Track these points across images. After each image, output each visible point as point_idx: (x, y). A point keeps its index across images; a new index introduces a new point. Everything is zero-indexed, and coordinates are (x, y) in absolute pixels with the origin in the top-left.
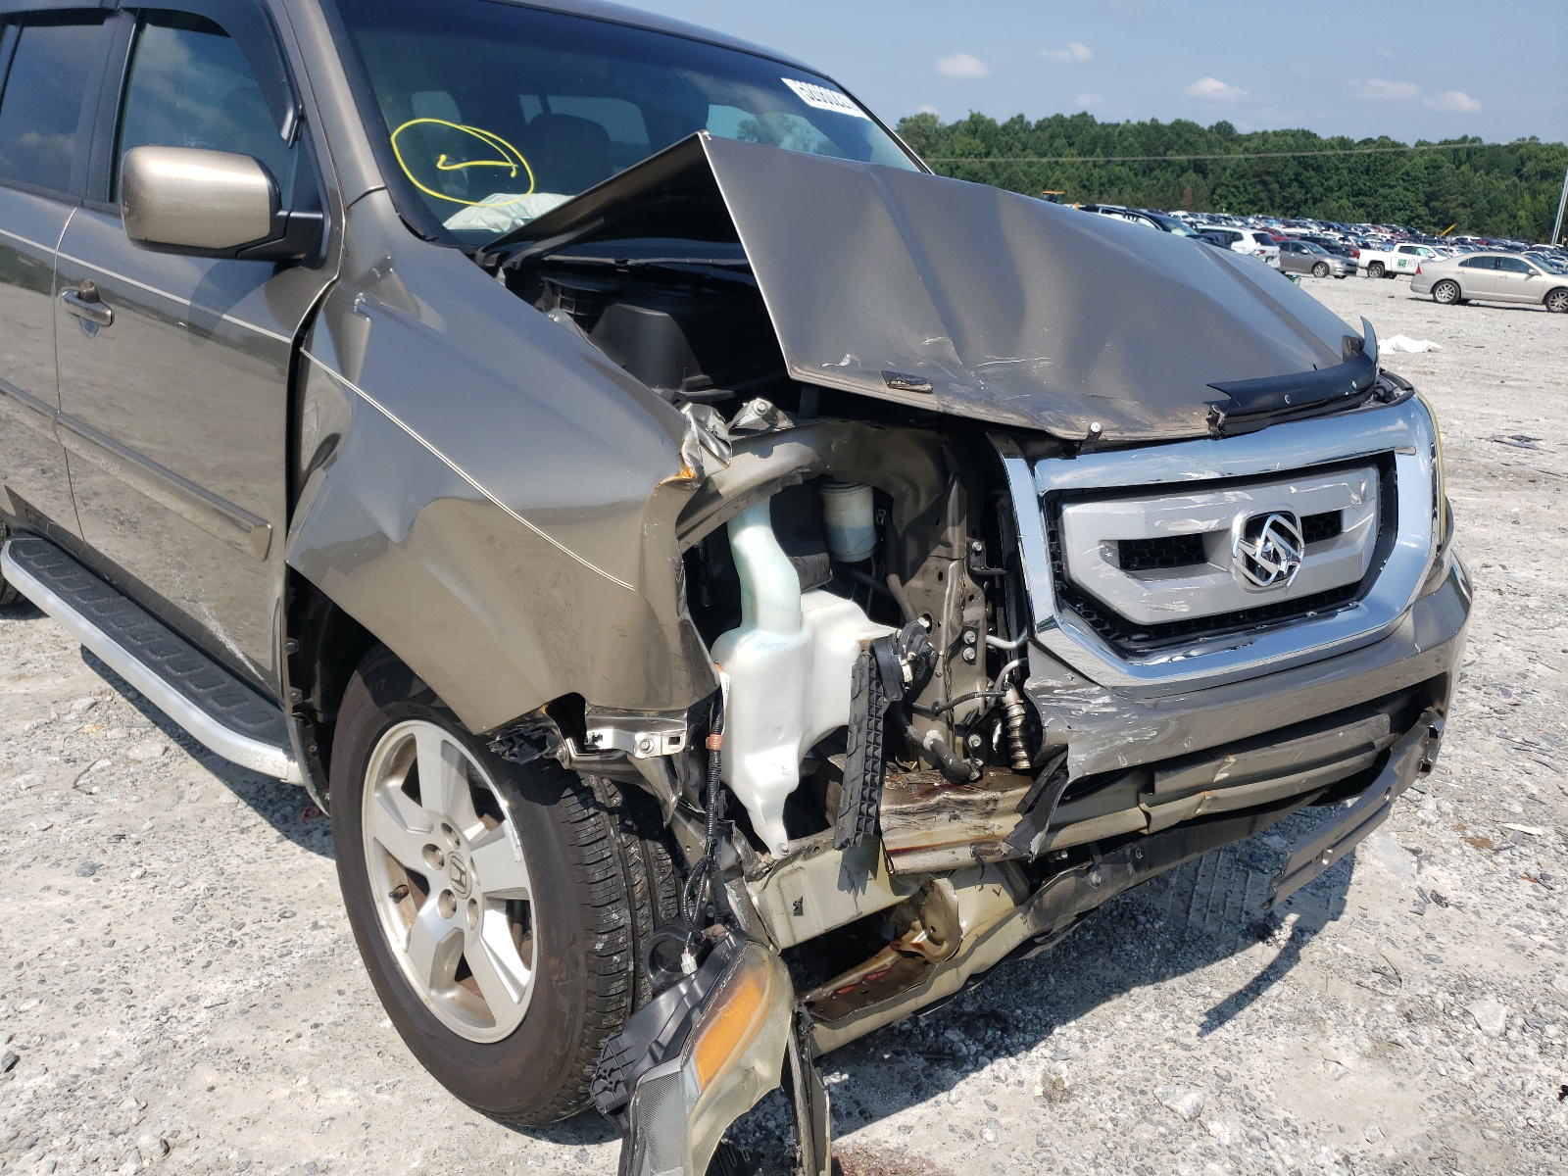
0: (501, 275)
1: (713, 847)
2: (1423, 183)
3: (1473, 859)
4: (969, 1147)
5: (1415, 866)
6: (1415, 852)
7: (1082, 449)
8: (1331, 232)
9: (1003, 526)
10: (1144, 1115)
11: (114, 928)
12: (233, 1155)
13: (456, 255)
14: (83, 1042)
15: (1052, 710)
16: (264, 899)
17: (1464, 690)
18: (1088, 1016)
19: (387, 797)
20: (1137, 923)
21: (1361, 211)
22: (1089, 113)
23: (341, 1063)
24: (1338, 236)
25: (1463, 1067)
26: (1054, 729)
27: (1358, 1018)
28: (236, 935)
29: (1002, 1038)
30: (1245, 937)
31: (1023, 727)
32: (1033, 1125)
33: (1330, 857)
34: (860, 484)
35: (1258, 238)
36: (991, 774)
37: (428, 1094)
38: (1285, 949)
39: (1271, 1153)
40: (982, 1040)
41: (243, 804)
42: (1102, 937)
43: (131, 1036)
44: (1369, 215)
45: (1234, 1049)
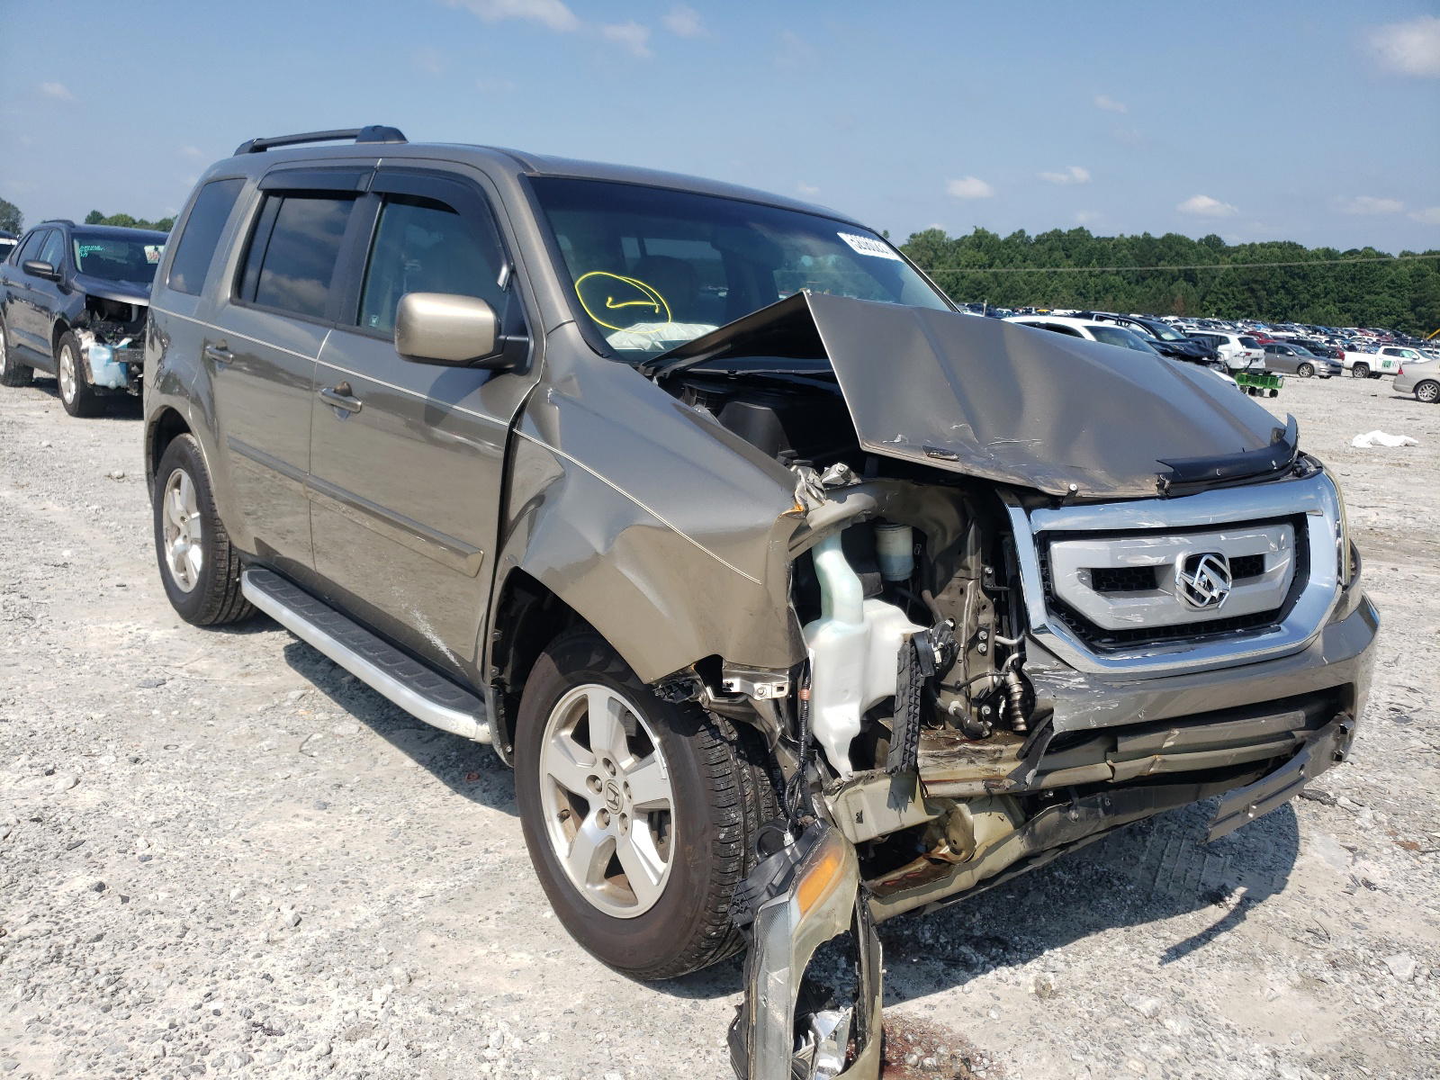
0: (655, 381)
1: (803, 766)
2: (1408, 290)
3: (1401, 857)
4: (979, 1021)
5: (1351, 860)
6: (1351, 849)
7: (1064, 502)
8: (1318, 335)
9: (1008, 558)
10: (1113, 1012)
11: (348, 844)
12: (456, 986)
13: (625, 368)
14: (342, 912)
15: (1042, 685)
16: (447, 832)
17: (1408, 729)
18: (1071, 945)
19: (561, 743)
20: (1112, 885)
21: (1348, 315)
22: (1086, 229)
23: (519, 937)
24: (1324, 339)
25: (1375, 1000)
26: (1043, 698)
27: (1292, 962)
28: (432, 854)
29: (1003, 954)
30: (1200, 900)
31: (1021, 700)
32: (1027, 1011)
33: (1254, 811)
34: (904, 525)
35: (1243, 341)
36: (998, 734)
37: (582, 961)
38: (1234, 911)
39: (1213, 1044)
40: (988, 955)
41: (421, 768)
42: (1083, 893)
43: (374, 911)
44: (1355, 319)
45: (1188, 975)
